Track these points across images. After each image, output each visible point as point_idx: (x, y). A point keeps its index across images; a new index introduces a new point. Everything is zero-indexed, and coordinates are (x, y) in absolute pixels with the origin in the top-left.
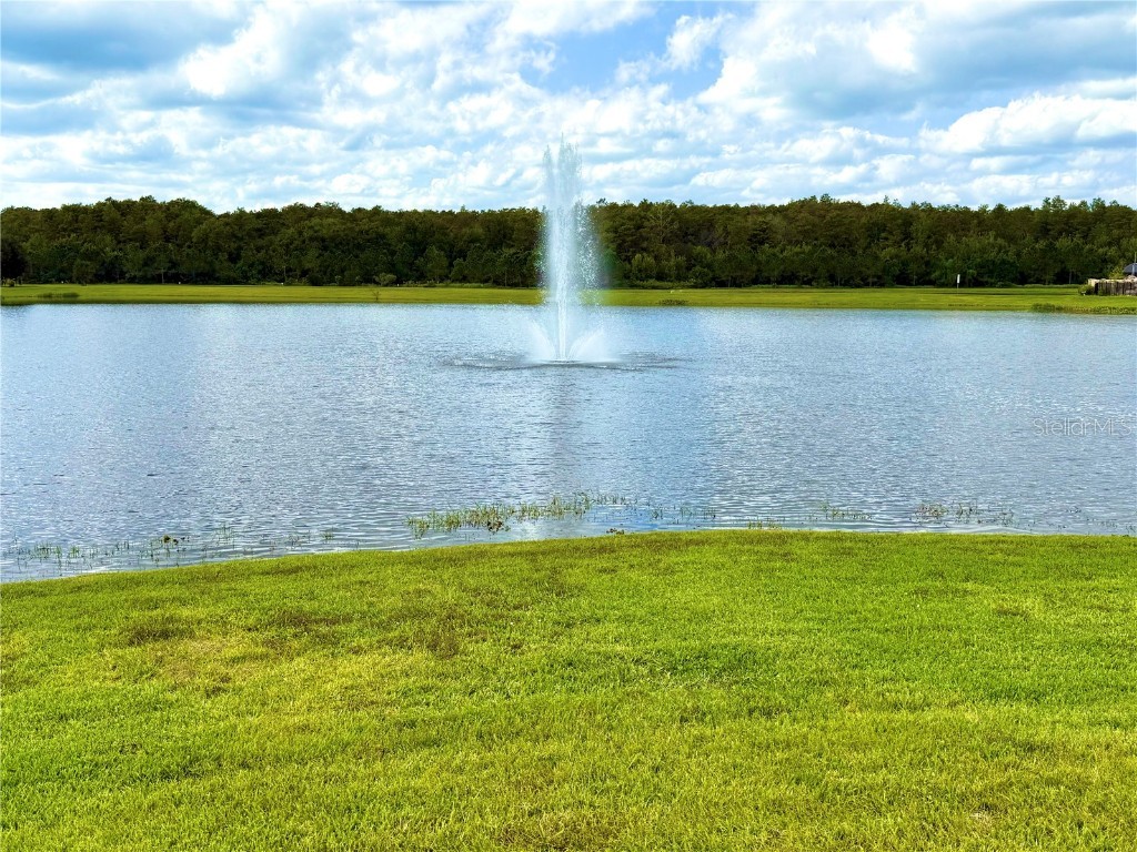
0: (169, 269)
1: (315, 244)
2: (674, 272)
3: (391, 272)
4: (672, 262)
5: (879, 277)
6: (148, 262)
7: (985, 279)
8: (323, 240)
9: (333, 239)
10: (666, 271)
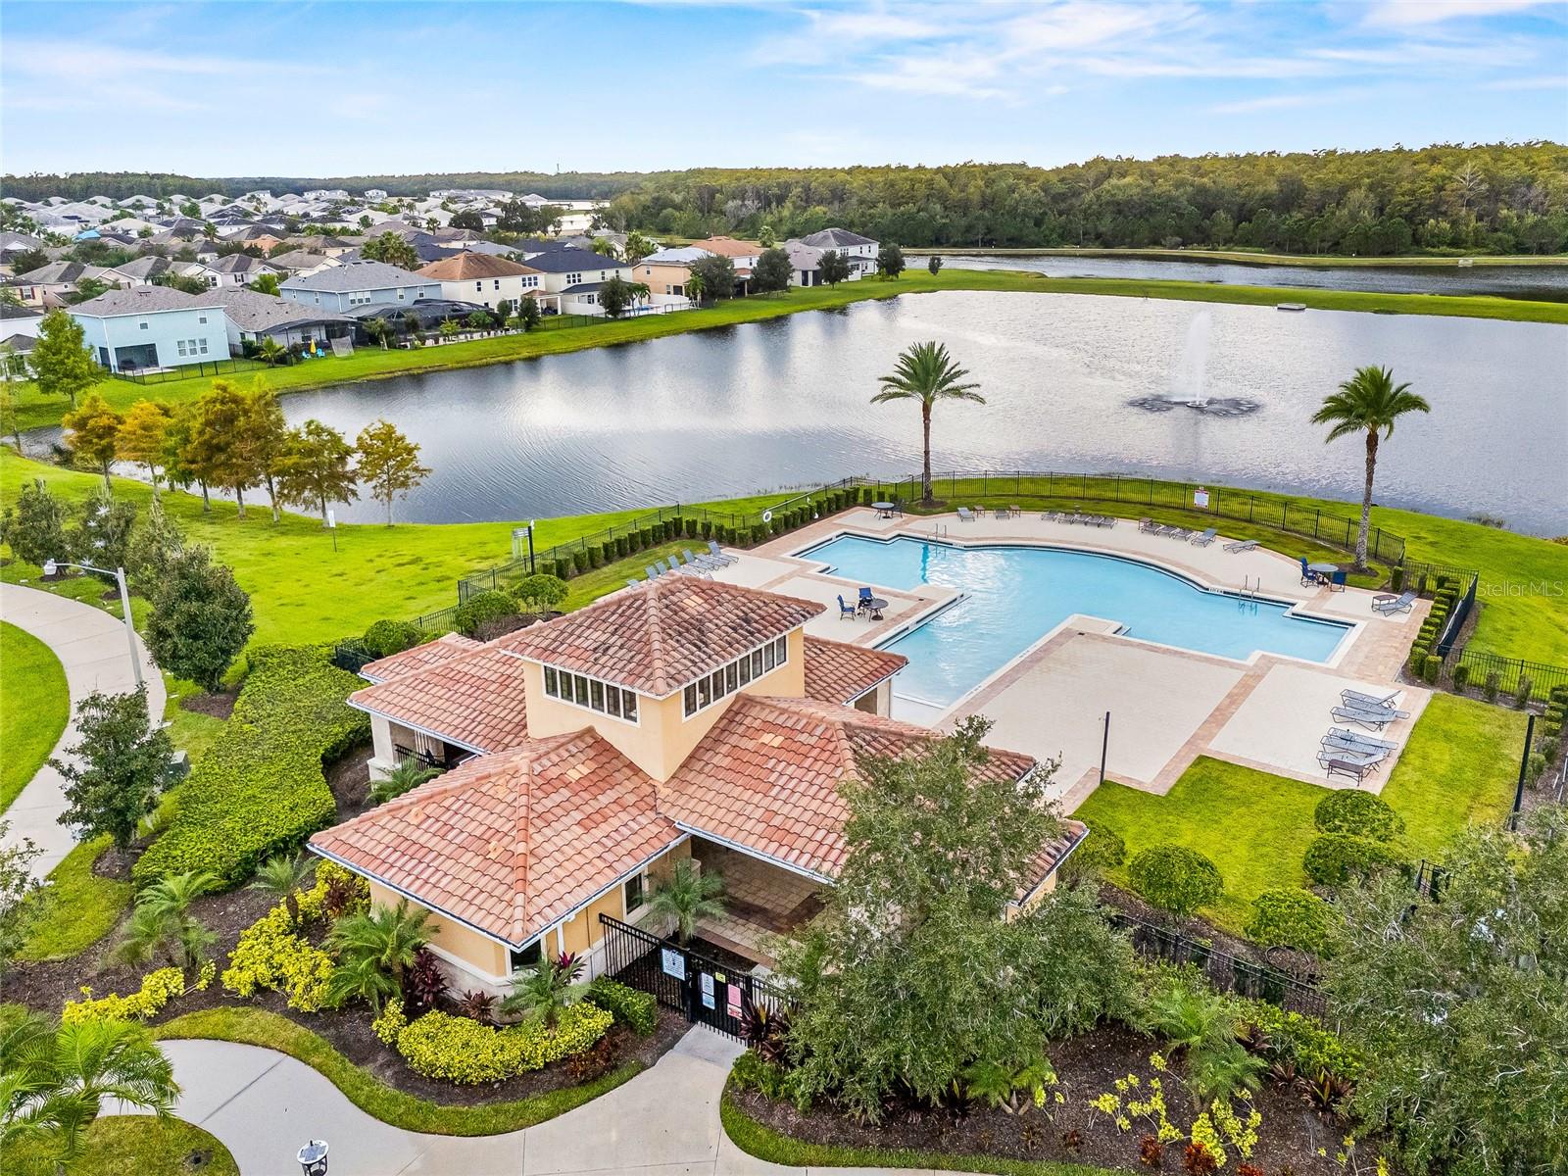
0: (986, 234)
1: (1111, 208)
3: (1178, 235)
4: (1470, 227)
6: (969, 229)
8: (1119, 204)
9: (1127, 202)
10: (1463, 236)
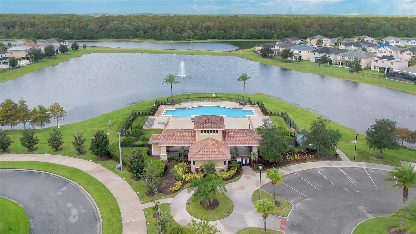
2: (191, 37)
4: (191, 34)
5: (231, 37)
7: (251, 38)
10: (190, 36)
